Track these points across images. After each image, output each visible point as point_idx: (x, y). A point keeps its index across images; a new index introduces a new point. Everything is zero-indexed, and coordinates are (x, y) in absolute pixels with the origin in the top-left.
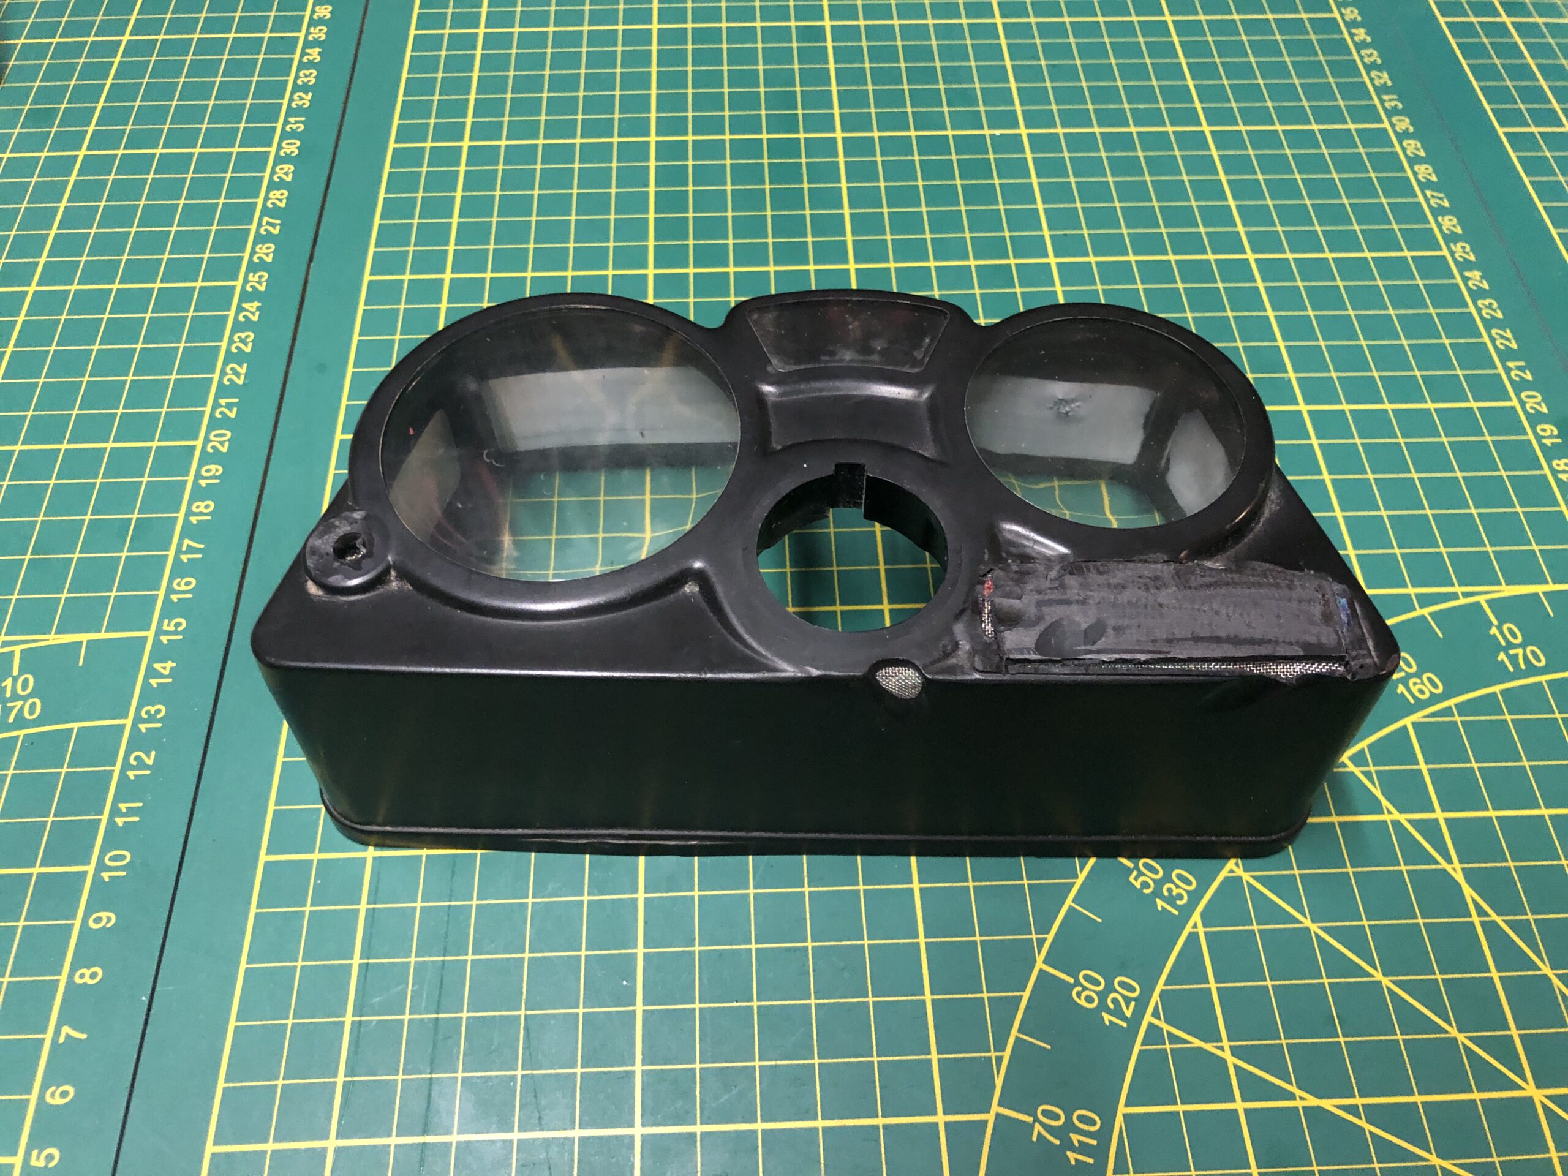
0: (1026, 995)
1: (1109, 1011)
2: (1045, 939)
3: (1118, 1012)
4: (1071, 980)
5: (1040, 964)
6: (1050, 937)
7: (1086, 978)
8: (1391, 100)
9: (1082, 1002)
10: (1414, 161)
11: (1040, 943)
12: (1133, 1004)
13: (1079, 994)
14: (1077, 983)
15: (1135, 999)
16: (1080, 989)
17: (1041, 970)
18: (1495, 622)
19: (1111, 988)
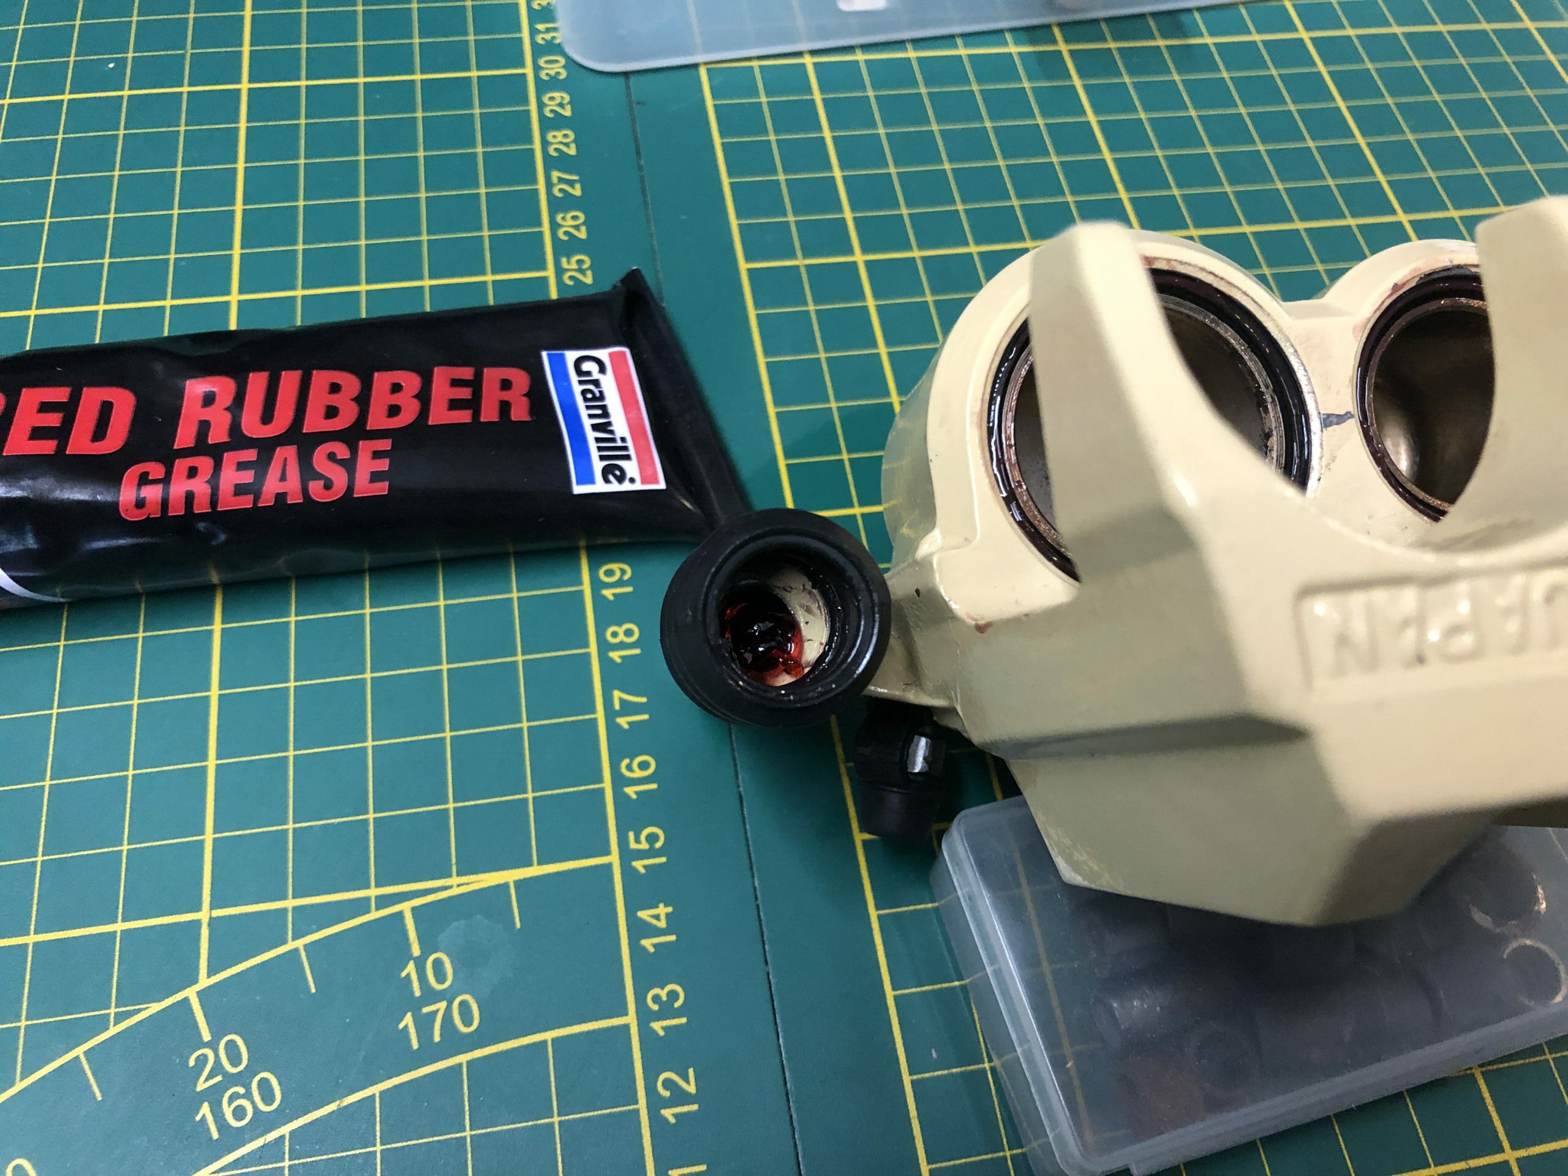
18: (416, 951)
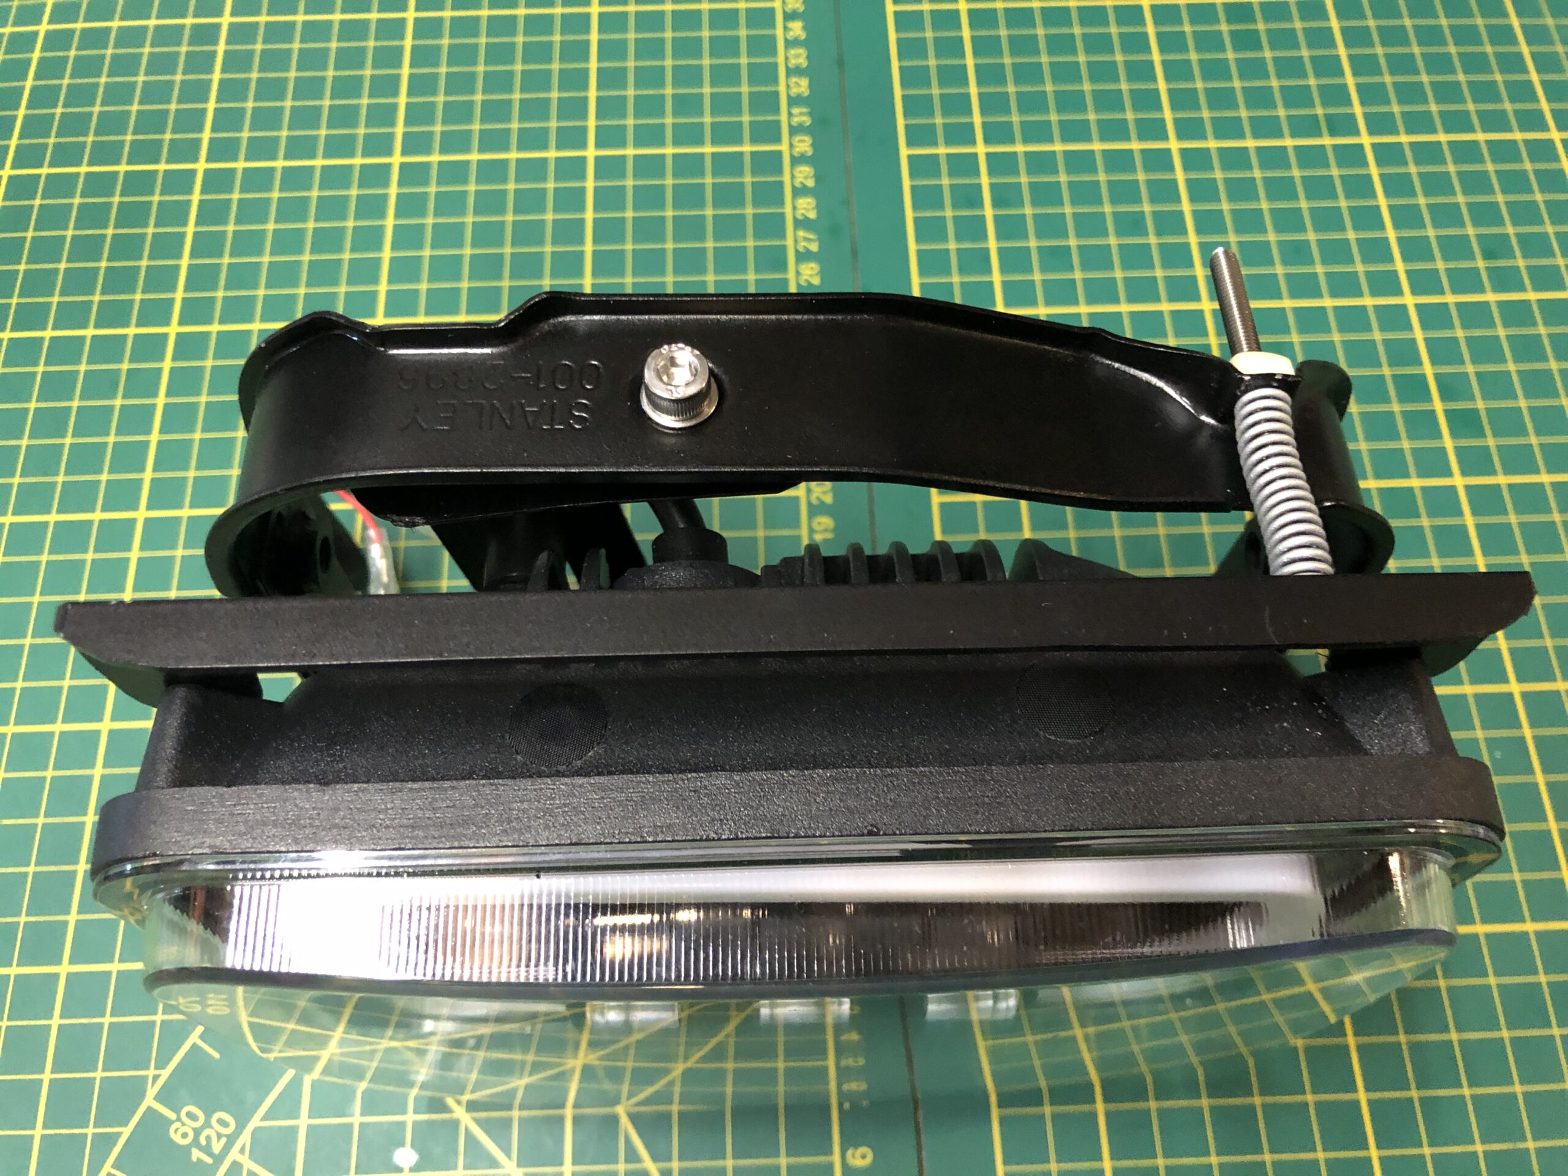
0: (126, 1131)
1: (201, 1148)
2: (159, 1076)
3: (207, 1150)
4: (172, 1115)
5: (149, 1101)
6: (165, 1074)
7: (190, 1115)
8: (801, 114)
9: (177, 1138)
10: (799, 192)
11: (156, 1078)
12: (224, 1140)
13: (176, 1131)
14: (179, 1119)
15: (226, 1136)
16: (177, 1125)
17: (149, 1108)
19: (207, 1124)
